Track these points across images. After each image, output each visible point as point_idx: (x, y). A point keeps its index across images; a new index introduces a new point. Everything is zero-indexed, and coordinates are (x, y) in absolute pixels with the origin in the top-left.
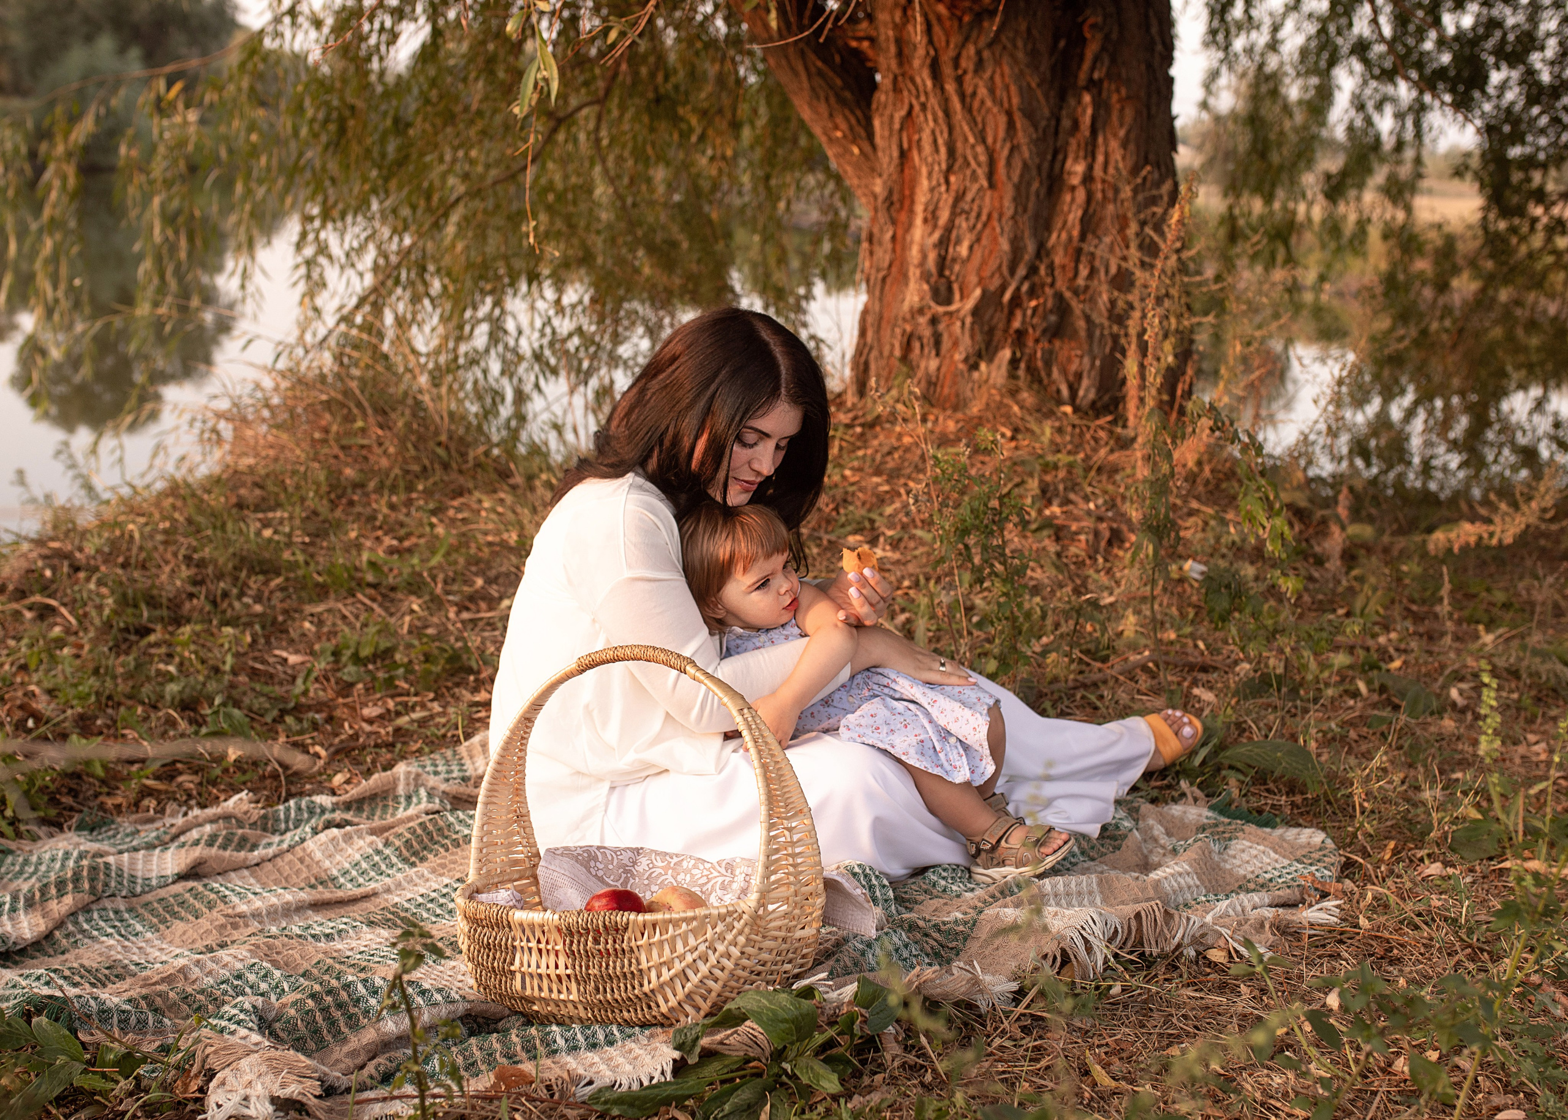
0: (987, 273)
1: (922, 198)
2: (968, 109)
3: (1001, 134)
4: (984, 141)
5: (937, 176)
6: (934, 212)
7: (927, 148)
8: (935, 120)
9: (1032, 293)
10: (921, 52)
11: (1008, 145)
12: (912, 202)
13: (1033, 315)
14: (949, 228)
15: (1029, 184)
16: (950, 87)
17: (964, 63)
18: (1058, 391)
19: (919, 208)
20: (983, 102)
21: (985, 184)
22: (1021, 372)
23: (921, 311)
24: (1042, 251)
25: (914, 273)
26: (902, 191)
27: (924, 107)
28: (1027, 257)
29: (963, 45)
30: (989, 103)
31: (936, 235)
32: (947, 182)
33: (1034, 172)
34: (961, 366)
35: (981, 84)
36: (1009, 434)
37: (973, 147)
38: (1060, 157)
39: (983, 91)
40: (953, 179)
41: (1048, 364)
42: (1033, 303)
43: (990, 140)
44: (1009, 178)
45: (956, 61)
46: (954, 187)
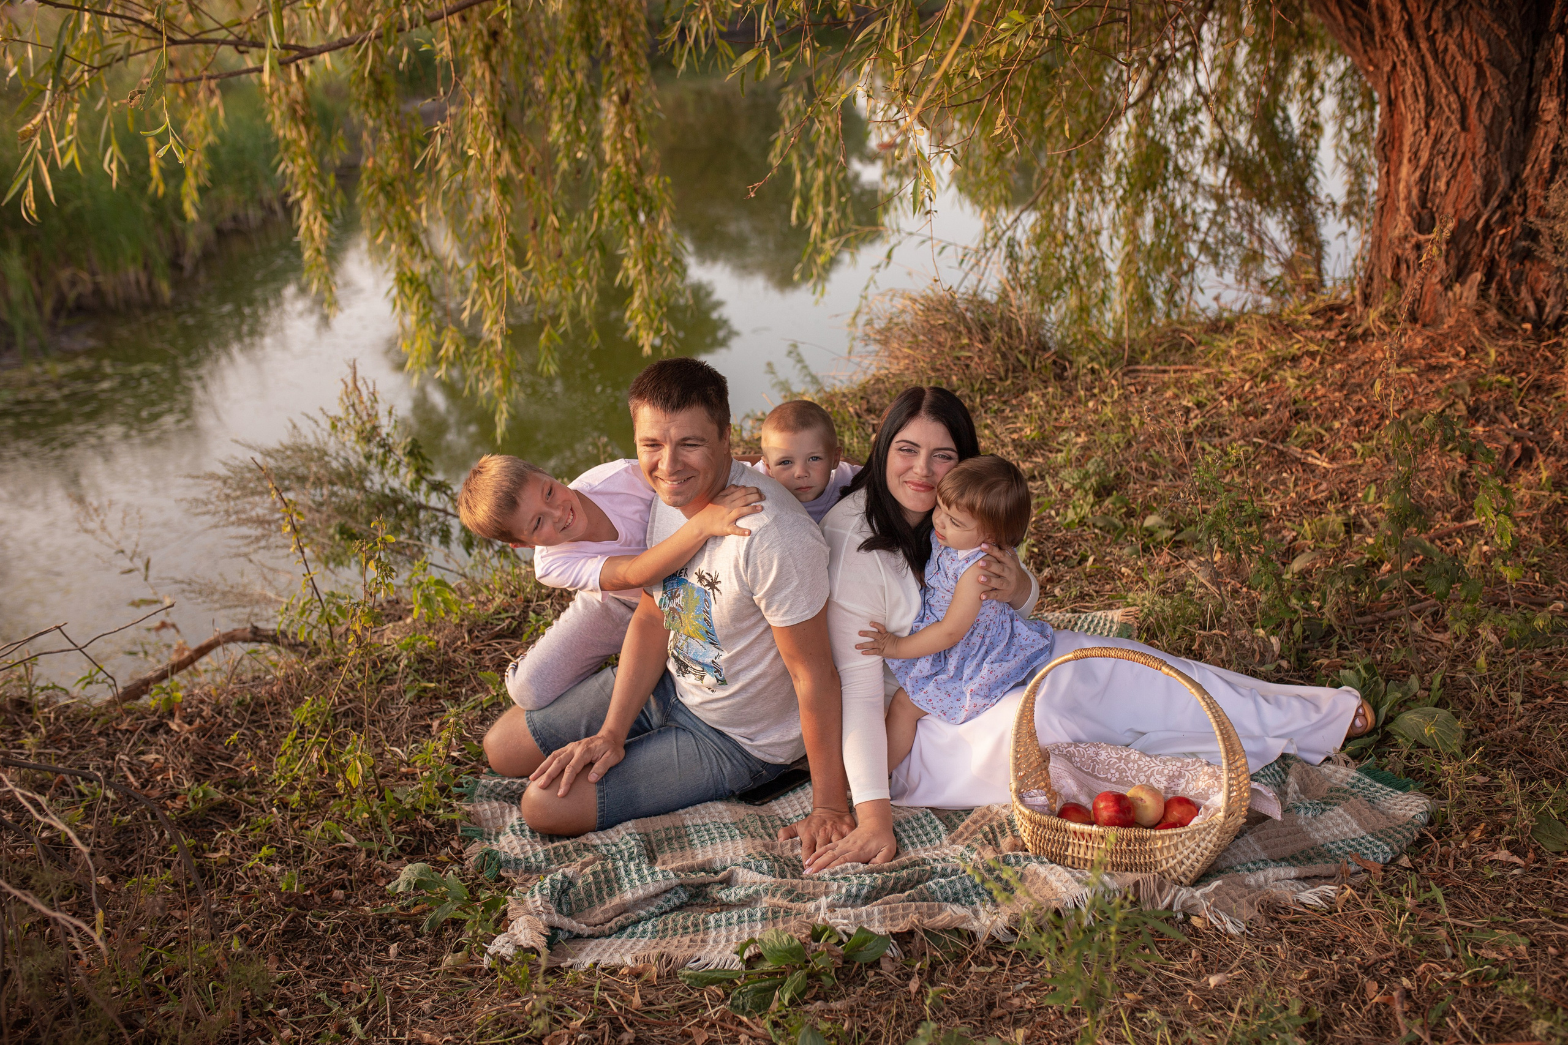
0: (1461, 206)
1: (1408, 140)
2: (1441, 64)
3: (1472, 84)
4: (1456, 91)
5: (1419, 122)
6: (1416, 154)
7: (1410, 100)
8: (1414, 75)
9: (1503, 221)
10: (1396, 17)
11: (1479, 92)
12: (1401, 144)
13: (1500, 244)
14: (1428, 168)
15: (1502, 124)
16: (1424, 46)
17: (1435, 25)
18: (1526, 308)
19: (1406, 149)
20: (1453, 58)
21: (1458, 128)
22: (1492, 292)
23: (1406, 238)
24: (1516, 181)
25: (1402, 205)
26: (1392, 133)
27: (1404, 63)
28: (1500, 189)
29: (1432, 9)
30: (1459, 58)
31: (1418, 174)
32: (1427, 126)
33: (1507, 113)
34: (1439, 287)
35: (1451, 41)
36: (1463, 353)
37: (1446, 96)
38: (1535, 96)
39: (1453, 48)
40: (1432, 123)
41: (1517, 284)
42: (1502, 232)
43: (1462, 90)
44: (1481, 121)
45: (1427, 25)
46: (1433, 131)
